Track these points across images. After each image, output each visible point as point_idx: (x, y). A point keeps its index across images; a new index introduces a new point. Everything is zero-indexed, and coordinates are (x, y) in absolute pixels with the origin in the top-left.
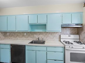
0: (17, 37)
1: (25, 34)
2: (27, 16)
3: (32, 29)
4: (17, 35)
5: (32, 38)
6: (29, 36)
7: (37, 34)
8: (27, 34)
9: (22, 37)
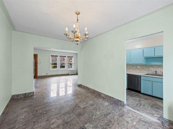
0: (129, 69)
1: (139, 67)
2: (142, 49)
3: (147, 62)
4: (130, 68)
5: (147, 71)
6: (143, 68)
7: (154, 67)
8: (141, 66)
9: (135, 70)
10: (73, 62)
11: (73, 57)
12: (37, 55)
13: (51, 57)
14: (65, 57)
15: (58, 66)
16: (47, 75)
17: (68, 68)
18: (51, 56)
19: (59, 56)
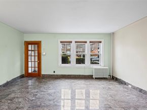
10: (101, 51)
11: (101, 42)
12: (41, 42)
13: (60, 44)
14: (86, 42)
15: (73, 59)
16: (55, 74)
17: (92, 63)
18: (61, 42)
19: (73, 42)
